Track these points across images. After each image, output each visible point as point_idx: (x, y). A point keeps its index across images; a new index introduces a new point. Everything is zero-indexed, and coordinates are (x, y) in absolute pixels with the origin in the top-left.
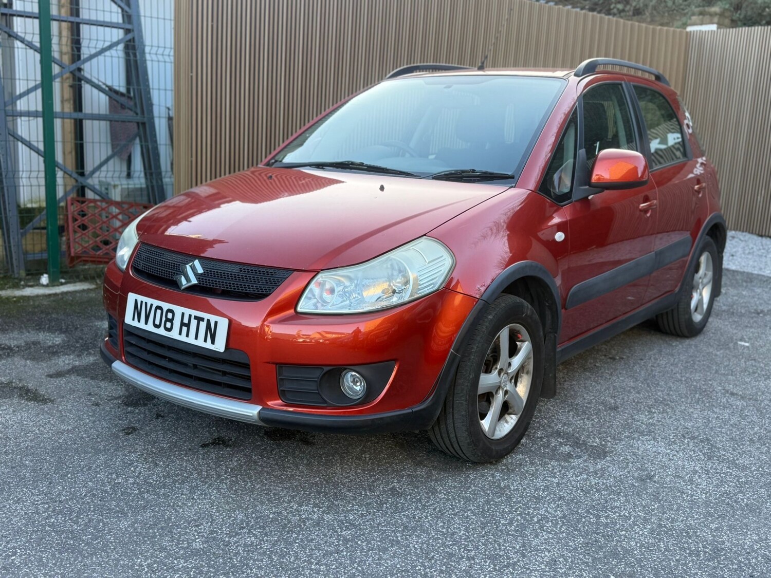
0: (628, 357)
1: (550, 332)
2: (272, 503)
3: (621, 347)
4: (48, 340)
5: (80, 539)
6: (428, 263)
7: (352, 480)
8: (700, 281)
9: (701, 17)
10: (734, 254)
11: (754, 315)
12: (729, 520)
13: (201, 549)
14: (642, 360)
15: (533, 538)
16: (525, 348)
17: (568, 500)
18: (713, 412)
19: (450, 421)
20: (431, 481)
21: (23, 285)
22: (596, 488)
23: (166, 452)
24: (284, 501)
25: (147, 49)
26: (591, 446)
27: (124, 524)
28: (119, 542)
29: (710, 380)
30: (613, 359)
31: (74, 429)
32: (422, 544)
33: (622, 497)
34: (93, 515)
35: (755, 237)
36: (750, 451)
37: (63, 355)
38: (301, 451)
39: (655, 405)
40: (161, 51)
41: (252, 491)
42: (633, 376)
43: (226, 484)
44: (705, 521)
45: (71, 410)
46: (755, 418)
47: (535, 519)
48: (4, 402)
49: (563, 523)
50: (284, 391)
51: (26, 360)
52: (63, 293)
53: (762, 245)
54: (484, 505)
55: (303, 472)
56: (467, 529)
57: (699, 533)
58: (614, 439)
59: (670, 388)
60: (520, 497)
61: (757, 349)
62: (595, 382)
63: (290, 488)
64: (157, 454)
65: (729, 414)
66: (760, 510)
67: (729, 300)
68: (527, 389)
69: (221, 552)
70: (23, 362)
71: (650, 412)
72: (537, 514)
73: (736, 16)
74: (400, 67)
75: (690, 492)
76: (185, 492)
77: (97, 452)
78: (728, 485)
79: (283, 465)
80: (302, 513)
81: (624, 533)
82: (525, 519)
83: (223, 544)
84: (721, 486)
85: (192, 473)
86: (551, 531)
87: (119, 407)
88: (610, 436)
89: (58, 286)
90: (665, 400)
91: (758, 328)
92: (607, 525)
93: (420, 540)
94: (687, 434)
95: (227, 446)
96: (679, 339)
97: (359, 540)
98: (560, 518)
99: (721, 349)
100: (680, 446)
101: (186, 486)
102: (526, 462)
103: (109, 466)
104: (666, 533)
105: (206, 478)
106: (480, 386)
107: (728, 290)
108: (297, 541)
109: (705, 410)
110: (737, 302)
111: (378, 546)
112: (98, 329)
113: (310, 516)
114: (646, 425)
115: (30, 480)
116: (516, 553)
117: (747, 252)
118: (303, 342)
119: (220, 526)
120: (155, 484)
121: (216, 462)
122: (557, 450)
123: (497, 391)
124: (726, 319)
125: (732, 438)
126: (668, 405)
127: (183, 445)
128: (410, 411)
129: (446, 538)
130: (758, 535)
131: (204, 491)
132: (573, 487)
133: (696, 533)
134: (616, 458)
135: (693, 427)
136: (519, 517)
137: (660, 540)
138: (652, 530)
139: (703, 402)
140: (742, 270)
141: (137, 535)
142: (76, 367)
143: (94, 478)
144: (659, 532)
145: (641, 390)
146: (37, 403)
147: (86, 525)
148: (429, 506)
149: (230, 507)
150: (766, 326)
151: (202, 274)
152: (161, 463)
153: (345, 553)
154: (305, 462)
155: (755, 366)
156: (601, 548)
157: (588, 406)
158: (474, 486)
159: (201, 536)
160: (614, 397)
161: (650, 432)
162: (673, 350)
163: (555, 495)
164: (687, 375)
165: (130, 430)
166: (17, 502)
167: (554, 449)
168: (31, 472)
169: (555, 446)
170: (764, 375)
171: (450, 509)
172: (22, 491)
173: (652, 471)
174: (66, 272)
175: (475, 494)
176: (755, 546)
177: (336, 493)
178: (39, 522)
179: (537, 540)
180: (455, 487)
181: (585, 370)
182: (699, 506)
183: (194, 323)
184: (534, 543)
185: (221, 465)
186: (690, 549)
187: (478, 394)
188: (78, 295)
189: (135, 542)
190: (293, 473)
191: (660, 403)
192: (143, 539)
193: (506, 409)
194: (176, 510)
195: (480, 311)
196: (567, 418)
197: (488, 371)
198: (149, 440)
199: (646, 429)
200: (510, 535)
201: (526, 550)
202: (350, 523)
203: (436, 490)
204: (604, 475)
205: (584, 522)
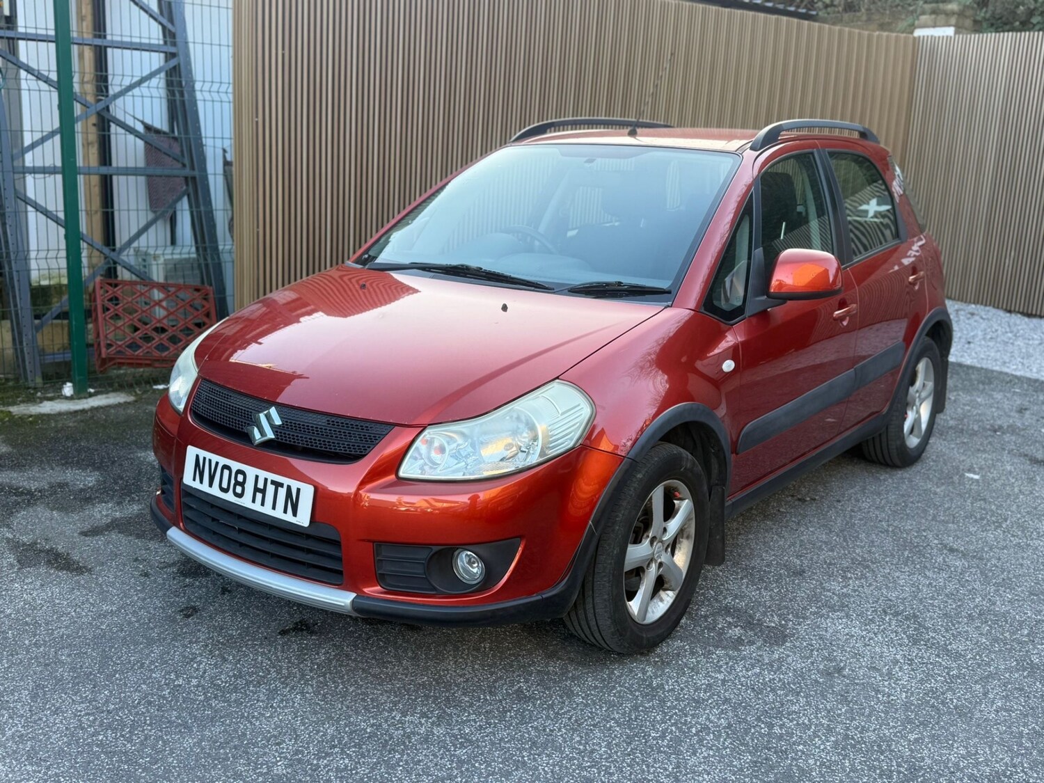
0: (822, 497)
1: (717, 485)
2: (370, 712)
3: (814, 482)
4: (78, 480)
5: (136, 762)
6: (563, 414)
7: (468, 679)
8: (917, 395)
9: (933, 16)
10: (971, 340)
11: (989, 433)
12: (932, 728)
13: (284, 774)
14: (839, 501)
15: (690, 756)
16: (684, 507)
17: (735, 703)
18: (926, 577)
19: (589, 606)
20: (566, 680)
21: (39, 398)
22: (770, 687)
23: (235, 642)
24: (384, 709)
25: (198, 86)
26: (768, 627)
27: (189, 742)
28: (184, 767)
29: (924, 531)
30: (802, 500)
31: (119, 610)
32: (554, 765)
33: (803, 697)
34: (150, 731)
35: (1001, 313)
36: (967, 632)
37: (99, 503)
38: (404, 639)
39: (852, 568)
40: (215, 87)
41: (344, 696)
42: (826, 526)
43: (312, 686)
44: (903, 730)
45: (114, 583)
46: (977, 585)
47: (694, 730)
48: (29, 573)
49: (728, 734)
50: (383, 574)
51: (52, 510)
52: (93, 409)
53: (1009, 326)
54: (631, 711)
55: (407, 669)
56: (609, 746)
57: (893, 747)
58: (797, 616)
59: (873, 542)
60: (676, 700)
61: (989, 483)
62: (777, 535)
63: (391, 690)
64: (225, 645)
65: (945, 579)
66: (973, 714)
67: (959, 410)
68: (687, 557)
69: (308, 778)
70: (47, 513)
71: (844, 577)
72: (696, 723)
73: (981, 14)
74: (529, 125)
75: (887, 690)
76: (262, 697)
77: (150, 642)
78: (935, 680)
79: (382, 659)
80: (407, 725)
81: (801, 747)
82: (680, 730)
83: (310, 769)
84: (926, 682)
85: (269, 671)
86: (712, 746)
87: (174, 578)
88: (792, 613)
89: (85, 398)
90: (864, 560)
91: (993, 452)
92: (781, 737)
93: (551, 761)
94: (889, 609)
95: (312, 633)
96: (888, 470)
97: (476, 761)
98: (724, 728)
99: (943, 484)
100: (879, 626)
101: (263, 689)
102: (686, 651)
103: (166, 662)
104: (853, 746)
105: (287, 678)
106: (626, 562)
107: (959, 395)
108: (401, 764)
109: (914, 574)
110: (969, 414)
111: (500, 769)
112: (142, 463)
113: (416, 729)
114: (838, 596)
115: (69, 682)
116: (668, 776)
117: (989, 337)
118: (406, 510)
119: (307, 743)
120: (224, 687)
121: (299, 655)
122: (725, 634)
123: (648, 565)
124: (952, 440)
125: (946, 614)
126: (868, 567)
127: (257, 631)
128: (540, 597)
129: (583, 757)
130: (967, 748)
131: (285, 696)
132: (742, 685)
133: (890, 746)
134: (798, 644)
135: (897, 598)
136: (673, 728)
137: (845, 757)
138: (836, 742)
139: (913, 562)
140: (979, 366)
141: (205, 758)
142: (116, 519)
143: (148, 679)
144: (845, 745)
145: (835, 546)
146: (71, 573)
147: (142, 743)
148: (564, 714)
149: (318, 718)
150: (1004, 449)
151: (280, 426)
152: (231, 658)
153: (459, 779)
154: (410, 654)
155: (984, 509)
156: (772, 768)
157: (767, 570)
158: (620, 686)
159: (284, 757)
160: (801, 556)
161: (843, 606)
162: (880, 486)
163: (719, 696)
164: (896, 523)
165: (190, 611)
166: (55, 713)
167: (721, 633)
168: (69, 672)
169: (723, 629)
170: (994, 522)
171: (589, 718)
172: (61, 698)
173: (841, 661)
174: (97, 379)
175: (620, 697)
176: (961, 764)
177: (448, 698)
178: (84, 740)
179: (694, 759)
180: (596, 687)
181: (766, 517)
182: (897, 710)
183: (271, 489)
184: (690, 763)
185: (305, 660)
186: (881, 768)
187: (625, 570)
188: (113, 411)
189: (204, 766)
190: (395, 670)
191: (859, 564)
192: (213, 762)
193: (660, 584)
194: (251, 723)
195: (627, 471)
196: (740, 587)
197: (637, 541)
198: (214, 625)
199: (838, 601)
200: (662, 752)
201: (681, 772)
202: (465, 739)
203: (572, 692)
204: (781, 668)
205: (753, 734)
